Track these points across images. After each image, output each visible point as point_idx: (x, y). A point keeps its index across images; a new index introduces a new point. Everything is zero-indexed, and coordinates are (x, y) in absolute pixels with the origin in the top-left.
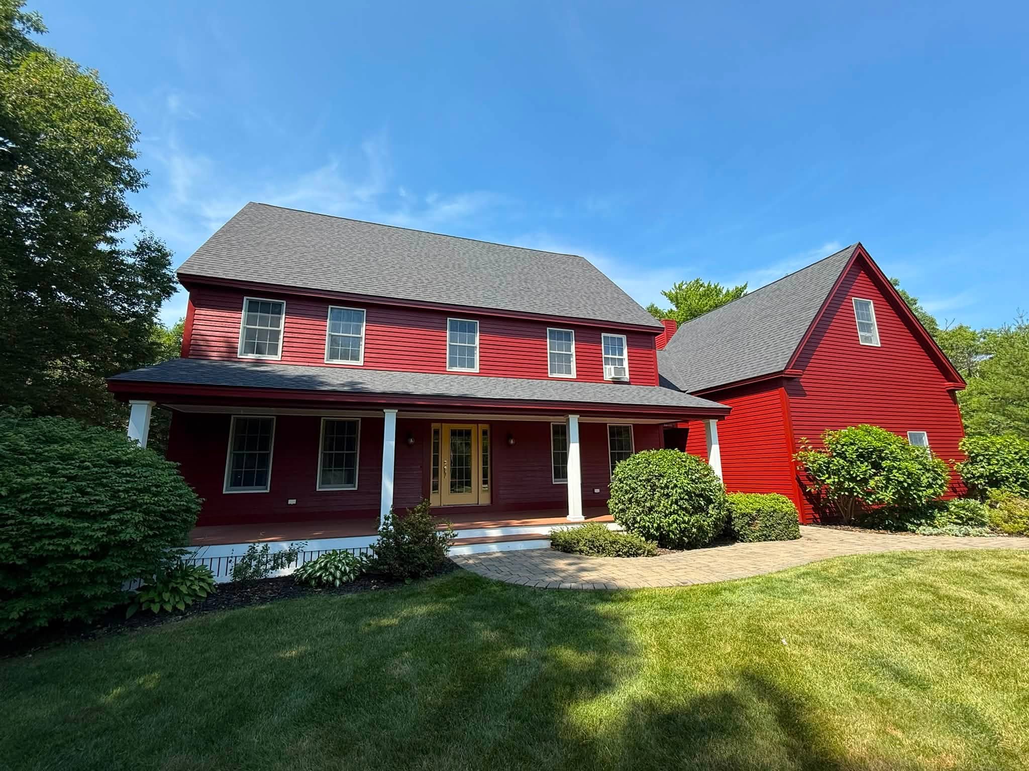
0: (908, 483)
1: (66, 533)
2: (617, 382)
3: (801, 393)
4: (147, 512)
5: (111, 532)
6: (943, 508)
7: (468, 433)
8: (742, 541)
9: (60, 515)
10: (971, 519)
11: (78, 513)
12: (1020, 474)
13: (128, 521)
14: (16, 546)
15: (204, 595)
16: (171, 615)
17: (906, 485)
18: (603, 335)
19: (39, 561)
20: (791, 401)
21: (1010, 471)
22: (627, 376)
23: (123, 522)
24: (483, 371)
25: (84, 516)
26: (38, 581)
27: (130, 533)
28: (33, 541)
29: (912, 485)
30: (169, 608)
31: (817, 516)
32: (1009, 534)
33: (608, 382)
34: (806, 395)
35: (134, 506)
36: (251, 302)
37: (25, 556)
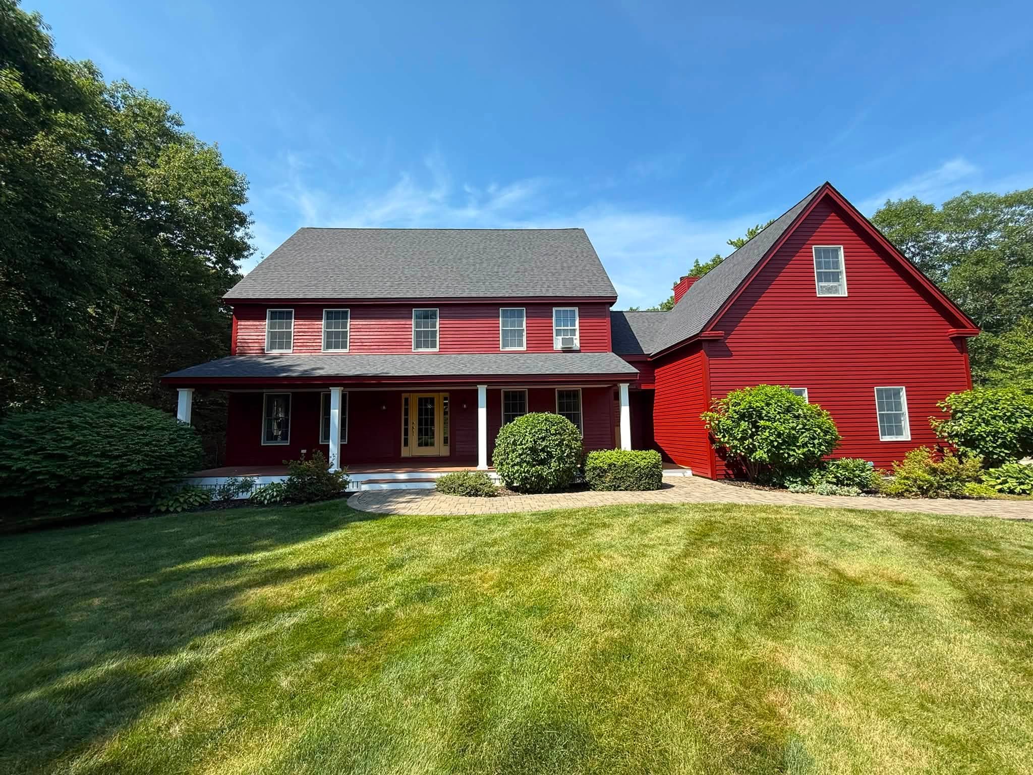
0: (778, 442)
1: (98, 465)
2: (567, 350)
3: (728, 353)
4: (147, 456)
5: (122, 465)
6: (822, 467)
7: (432, 401)
8: (594, 490)
9: (96, 456)
10: (849, 479)
11: (104, 455)
12: (998, 433)
13: (133, 460)
14: (73, 470)
15: (197, 504)
16: (172, 512)
17: (776, 444)
18: (554, 309)
19: (85, 479)
20: (711, 362)
21: (989, 429)
22: (578, 345)
23: (129, 460)
24: (441, 350)
25: (108, 457)
26: (85, 488)
27: (133, 467)
28: (81, 469)
29: (782, 444)
30: (172, 509)
31: (730, 472)
32: (887, 495)
33: (557, 352)
34: (732, 356)
35: (138, 452)
36: (272, 312)
37: (78, 476)
